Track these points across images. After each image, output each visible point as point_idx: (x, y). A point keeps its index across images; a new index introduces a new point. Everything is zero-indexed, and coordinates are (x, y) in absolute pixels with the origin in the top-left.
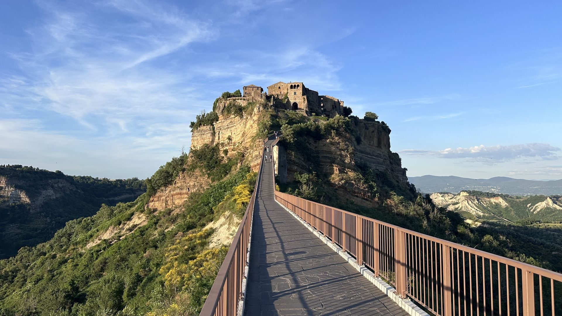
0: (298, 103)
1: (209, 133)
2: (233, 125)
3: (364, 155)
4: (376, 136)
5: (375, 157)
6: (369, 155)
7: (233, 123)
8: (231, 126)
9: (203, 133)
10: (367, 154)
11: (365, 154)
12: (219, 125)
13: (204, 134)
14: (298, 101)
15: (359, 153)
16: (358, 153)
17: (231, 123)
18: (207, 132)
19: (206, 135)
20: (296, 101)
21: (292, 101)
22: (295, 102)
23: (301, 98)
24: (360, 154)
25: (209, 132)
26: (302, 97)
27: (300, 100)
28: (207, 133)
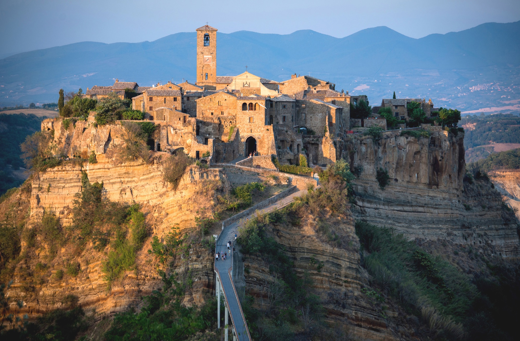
0: (256, 139)
1: (74, 186)
2: (130, 179)
3: (396, 209)
4: (424, 160)
5: (420, 209)
6: (407, 206)
7: (131, 176)
8: (126, 179)
9: (63, 185)
10: (403, 205)
11: (398, 205)
12: (97, 173)
13: (64, 187)
14: (256, 134)
15: (383, 207)
16: (381, 207)
17: (127, 175)
18: (73, 184)
19: (69, 190)
20: (254, 134)
21: (244, 135)
22: (251, 137)
23: (262, 129)
24: (387, 207)
25: (76, 184)
26: (264, 128)
27: (260, 134)
28: (72, 187)
